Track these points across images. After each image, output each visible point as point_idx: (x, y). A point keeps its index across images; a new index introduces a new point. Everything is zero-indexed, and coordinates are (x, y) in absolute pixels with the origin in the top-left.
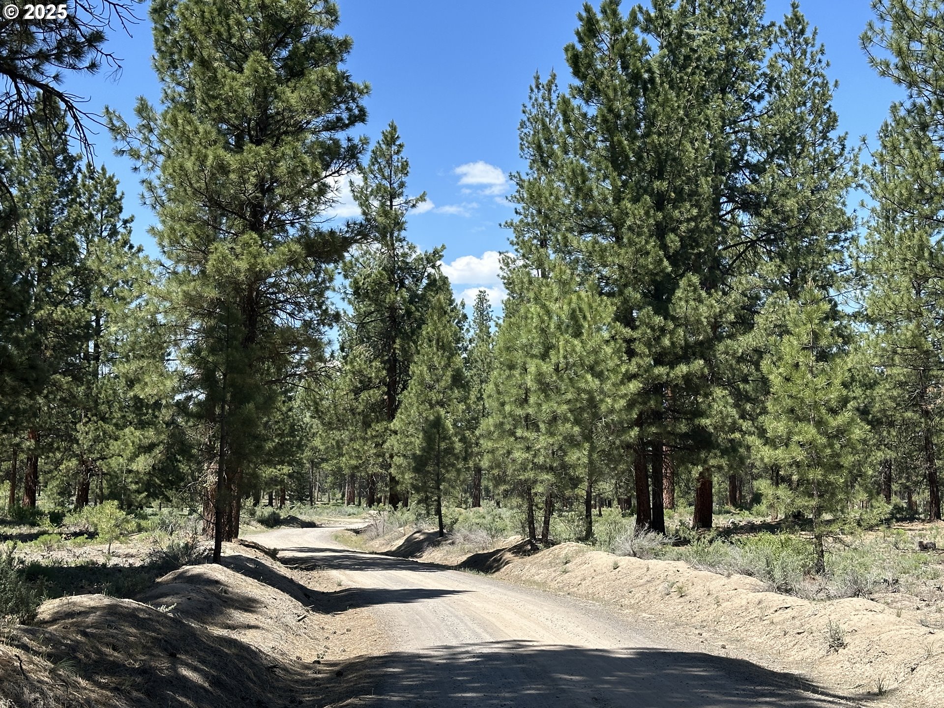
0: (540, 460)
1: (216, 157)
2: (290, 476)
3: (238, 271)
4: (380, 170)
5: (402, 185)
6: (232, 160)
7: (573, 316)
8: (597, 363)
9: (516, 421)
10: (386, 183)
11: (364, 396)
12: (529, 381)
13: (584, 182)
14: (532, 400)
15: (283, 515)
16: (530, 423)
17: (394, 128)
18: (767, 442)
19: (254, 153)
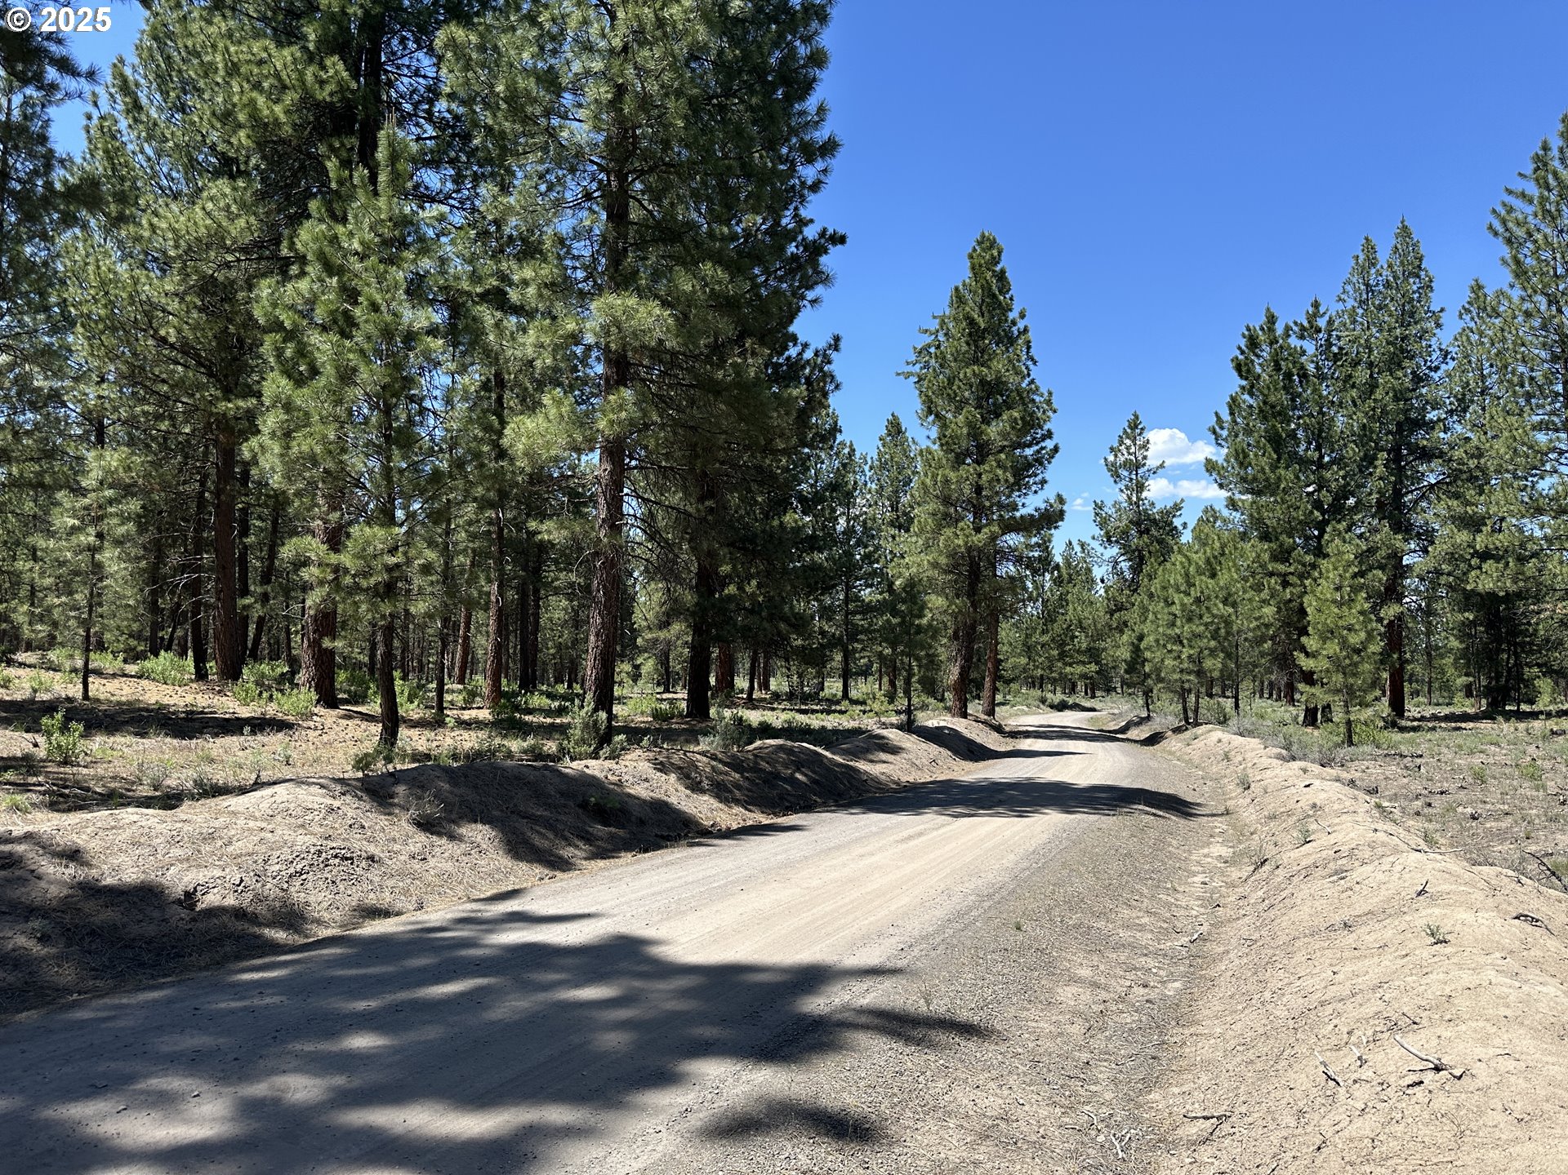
0: (1185, 665)
1: (943, 475)
2: (1097, 672)
3: (959, 546)
4: (1128, 448)
5: (1145, 458)
6: (952, 475)
7: (1208, 561)
8: (1229, 595)
9: (1169, 638)
10: (1132, 458)
11: (1116, 615)
12: (1177, 609)
13: (1244, 458)
14: (1178, 623)
15: (1071, 701)
16: (1178, 640)
17: (1137, 417)
18: (1307, 655)
19: (969, 468)
